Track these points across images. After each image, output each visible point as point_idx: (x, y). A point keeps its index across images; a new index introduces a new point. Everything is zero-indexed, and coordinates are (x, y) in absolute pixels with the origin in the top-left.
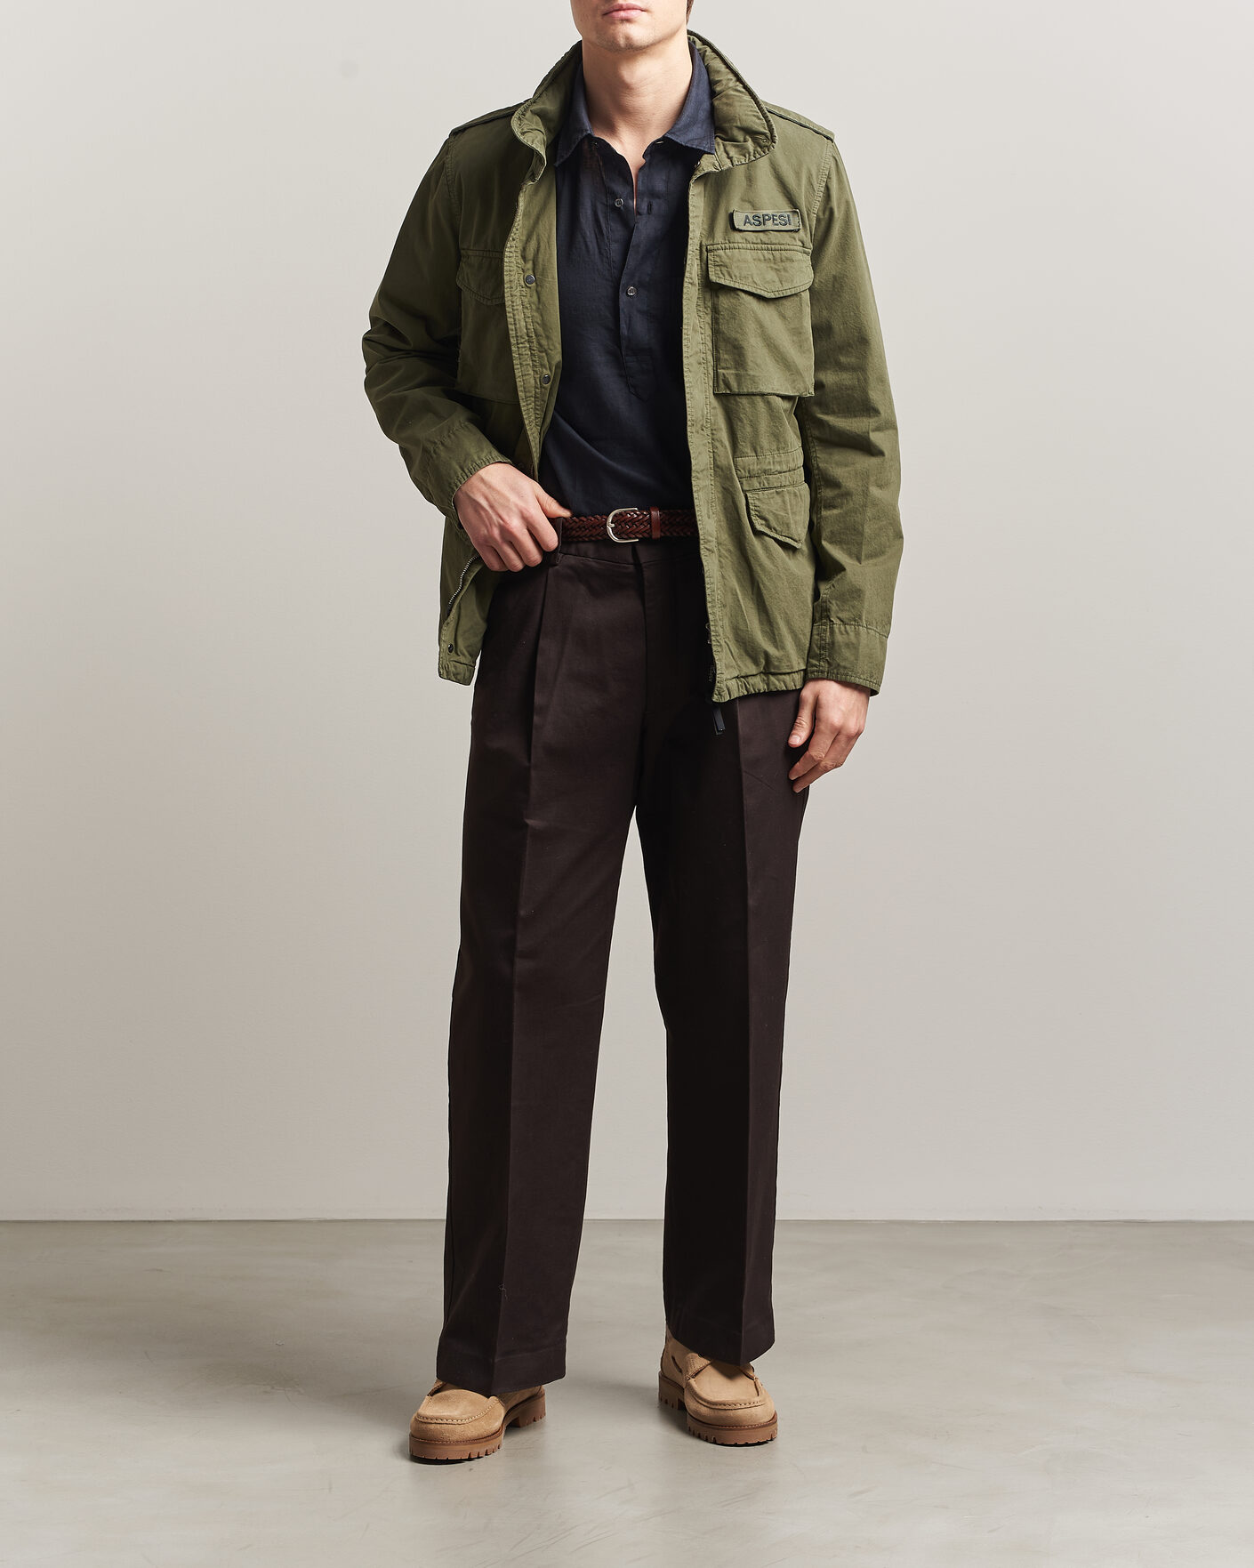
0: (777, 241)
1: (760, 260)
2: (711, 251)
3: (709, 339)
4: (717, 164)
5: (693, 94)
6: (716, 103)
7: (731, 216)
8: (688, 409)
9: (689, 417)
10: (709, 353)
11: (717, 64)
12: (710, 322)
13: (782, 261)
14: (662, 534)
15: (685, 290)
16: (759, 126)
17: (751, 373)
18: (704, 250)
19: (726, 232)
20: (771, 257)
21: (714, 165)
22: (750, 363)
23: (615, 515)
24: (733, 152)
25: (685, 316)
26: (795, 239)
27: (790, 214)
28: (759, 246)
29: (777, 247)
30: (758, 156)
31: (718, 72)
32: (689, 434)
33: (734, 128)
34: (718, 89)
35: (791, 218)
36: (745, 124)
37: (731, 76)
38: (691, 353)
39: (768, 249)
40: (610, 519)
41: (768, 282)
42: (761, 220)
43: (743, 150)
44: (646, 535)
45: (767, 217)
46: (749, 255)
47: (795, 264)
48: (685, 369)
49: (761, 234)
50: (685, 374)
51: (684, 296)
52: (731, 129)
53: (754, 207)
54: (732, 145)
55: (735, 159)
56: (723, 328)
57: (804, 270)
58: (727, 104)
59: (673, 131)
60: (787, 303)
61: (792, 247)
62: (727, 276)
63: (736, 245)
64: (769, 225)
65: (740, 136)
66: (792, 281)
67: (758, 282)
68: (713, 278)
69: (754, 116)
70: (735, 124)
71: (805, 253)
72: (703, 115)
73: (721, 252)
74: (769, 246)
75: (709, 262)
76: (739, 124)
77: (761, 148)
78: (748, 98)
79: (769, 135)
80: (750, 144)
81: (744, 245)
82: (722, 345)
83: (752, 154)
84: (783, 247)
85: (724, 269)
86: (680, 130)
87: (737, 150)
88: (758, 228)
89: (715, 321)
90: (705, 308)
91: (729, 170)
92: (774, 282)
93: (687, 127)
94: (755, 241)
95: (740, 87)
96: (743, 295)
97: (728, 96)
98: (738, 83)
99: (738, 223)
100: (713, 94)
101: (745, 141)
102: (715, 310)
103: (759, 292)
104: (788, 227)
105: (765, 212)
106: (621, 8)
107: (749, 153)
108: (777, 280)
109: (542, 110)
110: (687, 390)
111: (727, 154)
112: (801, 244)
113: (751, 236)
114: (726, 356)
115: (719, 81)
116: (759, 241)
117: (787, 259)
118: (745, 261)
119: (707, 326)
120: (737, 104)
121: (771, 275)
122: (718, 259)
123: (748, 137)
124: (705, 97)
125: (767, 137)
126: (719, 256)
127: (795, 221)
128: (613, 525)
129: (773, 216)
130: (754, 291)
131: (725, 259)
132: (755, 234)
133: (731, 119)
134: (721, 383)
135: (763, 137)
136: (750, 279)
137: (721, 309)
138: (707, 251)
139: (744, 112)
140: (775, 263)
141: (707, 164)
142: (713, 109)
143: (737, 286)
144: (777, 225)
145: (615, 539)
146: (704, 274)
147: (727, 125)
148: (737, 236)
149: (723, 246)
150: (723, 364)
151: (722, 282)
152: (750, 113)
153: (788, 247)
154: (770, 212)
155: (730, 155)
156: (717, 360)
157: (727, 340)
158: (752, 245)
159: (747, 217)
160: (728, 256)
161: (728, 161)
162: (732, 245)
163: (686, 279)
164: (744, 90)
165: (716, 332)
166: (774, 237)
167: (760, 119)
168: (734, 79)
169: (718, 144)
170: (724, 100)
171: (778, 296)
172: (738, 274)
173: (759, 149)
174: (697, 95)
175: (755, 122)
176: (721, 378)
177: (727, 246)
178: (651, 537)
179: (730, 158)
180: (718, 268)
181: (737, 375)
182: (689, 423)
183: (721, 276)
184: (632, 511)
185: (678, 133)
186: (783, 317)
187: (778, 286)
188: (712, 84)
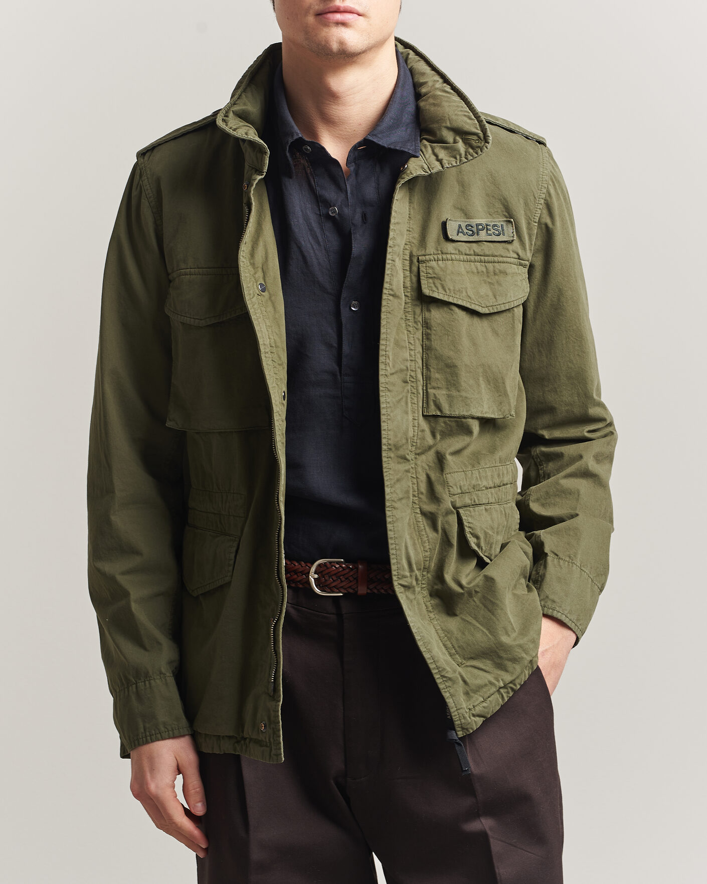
0: (490, 253)
1: (473, 272)
2: (423, 262)
3: (419, 357)
4: (426, 167)
5: (398, 94)
6: (422, 104)
7: (444, 225)
8: (383, 432)
9: (384, 441)
10: (419, 372)
11: (422, 66)
12: (421, 338)
13: (495, 274)
14: (369, 591)
15: (384, 303)
16: (471, 126)
17: (464, 394)
18: (415, 260)
19: (438, 242)
20: (484, 270)
21: (422, 168)
22: (463, 383)
23: (319, 565)
24: (442, 154)
25: (383, 330)
26: (508, 250)
27: (504, 224)
28: (472, 258)
29: (491, 259)
30: (470, 157)
31: (423, 74)
32: (384, 459)
33: (443, 128)
34: (424, 90)
35: (505, 228)
36: (455, 125)
37: (437, 78)
38: (390, 370)
39: (481, 261)
40: (313, 569)
41: (481, 297)
42: (475, 229)
43: (453, 152)
44: (351, 591)
45: (480, 227)
46: (462, 267)
47: (509, 278)
48: (381, 388)
49: (474, 245)
50: (381, 394)
51: (383, 309)
52: (440, 129)
53: (467, 215)
54: (441, 146)
55: (445, 161)
56: (436, 343)
57: (519, 283)
58: (434, 105)
59: (376, 132)
60: (499, 319)
61: (505, 259)
62: (440, 289)
63: (449, 256)
64: (483, 235)
65: (449, 136)
66: (506, 295)
67: (473, 297)
68: (426, 291)
69: (465, 115)
70: (444, 125)
71: (521, 265)
72: (408, 117)
73: (433, 264)
74: (482, 258)
75: (422, 274)
76: (448, 125)
77: (473, 148)
78: (456, 98)
79: (481, 135)
80: (461, 146)
81: (457, 257)
82: (433, 363)
83: (463, 155)
84: (496, 259)
85: (437, 282)
86: (382, 132)
87: (446, 152)
88: (471, 239)
89: (427, 336)
90: (415, 322)
91: (439, 174)
92: (488, 296)
93: (391, 128)
94: (468, 252)
95: (448, 88)
96: (456, 310)
97: (435, 97)
98: (445, 85)
99: (452, 233)
100: (418, 96)
101: (455, 142)
102: (426, 325)
103: (473, 307)
104: (501, 238)
105: (479, 221)
106: (338, 11)
107: (460, 155)
108: (490, 294)
109: (243, 111)
110: (383, 411)
111: (436, 155)
112: (516, 256)
113: (464, 247)
114: (437, 376)
115: (425, 83)
116: (473, 253)
117: (501, 272)
118: (459, 274)
119: (417, 342)
120: (445, 104)
121: (485, 290)
122: (430, 271)
123: (458, 138)
124: (411, 98)
125: (479, 137)
126: (432, 268)
127: (509, 231)
128: (316, 576)
129: (487, 225)
130: (468, 305)
131: (437, 270)
132: (468, 245)
133: (439, 120)
134: (431, 403)
135: (475, 138)
136: (464, 292)
137: (433, 323)
138: (418, 261)
139: (453, 111)
140: (488, 277)
141: (415, 168)
142: (418, 110)
143: (451, 300)
144: (490, 235)
145: (317, 590)
146: (415, 285)
147: (435, 126)
148: (450, 247)
149: (436, 257)
150: (434, 384)
151: (436, 295)
152: (460, 113)
153: (501, 259)
154: (483, 221)
155: (440, 157)
156: (427, 379)
157: (438, 358)
158: (465, 257)
159: (460, 226)
160: (441, 268)
161: (437, 164)
162: (444, 256)
163: (385, 291)
164: (452, 91)
165: (427, 349)
166: (487, 248)
167: (471, 119)
168: (441, 80)
169: (425, 146)
170: (431, 101)
171: (492, 311)
172: (452, 288)
173: (471, 151)
174: (402, 96)
175: (465, 122)
176: (431, 398)
177: (440, 257)
178: (357, 592)
179: (440, 161)
180: (431, 281)
181: (449, 396)
182: (384, 447)
183: (434, 289)
184: (338, 563)
185: (379, 136)
186: (496, 333)
187: (492, 301)
188: (416, 86)
